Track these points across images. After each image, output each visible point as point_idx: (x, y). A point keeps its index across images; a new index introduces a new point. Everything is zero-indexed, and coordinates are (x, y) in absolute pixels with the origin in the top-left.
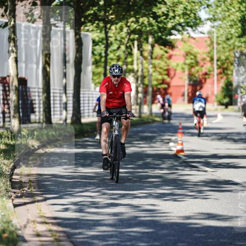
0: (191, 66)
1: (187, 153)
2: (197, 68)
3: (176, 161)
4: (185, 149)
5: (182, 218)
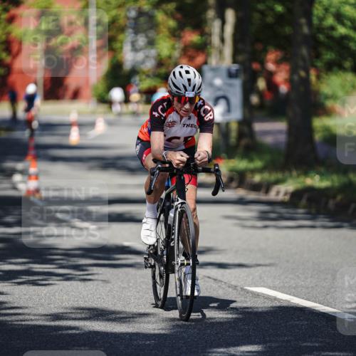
4: (41, 187)
5: (43, 318)
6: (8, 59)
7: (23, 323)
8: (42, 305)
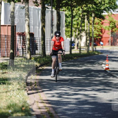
0: (113, 28)
1: (110, 69)
2: (115, 29)
3: (105, 73)
4: (109, 68)
5: (108, 101)
6: (101, 34)
7: (102, 102)
8: (108, 98)
